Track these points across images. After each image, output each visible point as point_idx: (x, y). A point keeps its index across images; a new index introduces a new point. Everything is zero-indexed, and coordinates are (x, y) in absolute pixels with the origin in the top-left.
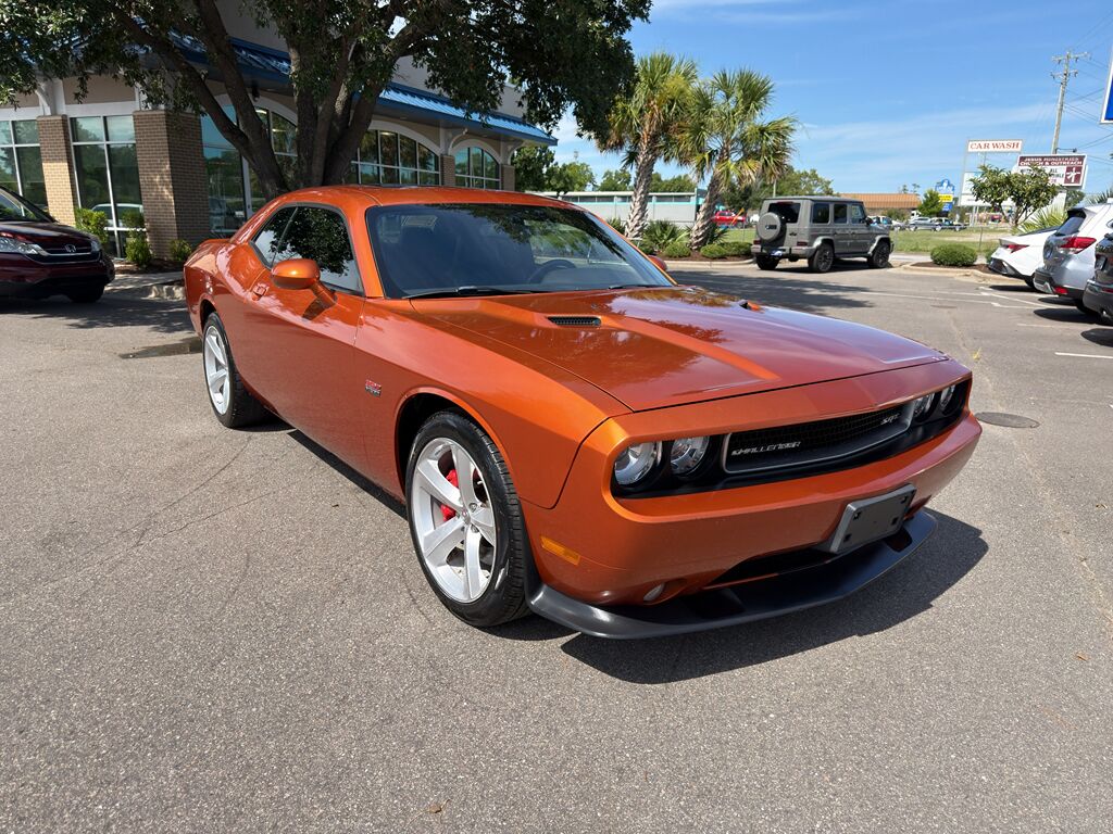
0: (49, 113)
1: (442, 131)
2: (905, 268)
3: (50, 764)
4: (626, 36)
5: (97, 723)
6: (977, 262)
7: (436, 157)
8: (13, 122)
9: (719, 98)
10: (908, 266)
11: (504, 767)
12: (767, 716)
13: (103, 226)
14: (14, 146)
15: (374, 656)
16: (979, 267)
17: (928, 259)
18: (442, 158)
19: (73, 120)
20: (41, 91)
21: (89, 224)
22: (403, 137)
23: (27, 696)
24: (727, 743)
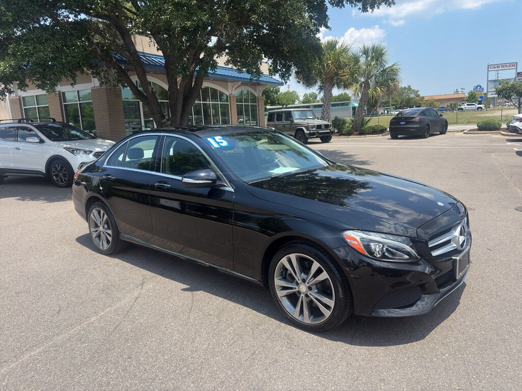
1: (229, 84)
2: (464, 133)
3: (141, 383)
4: (318, 35)
5: (154, 366)
6: (502, 127)
7: (227, 96)
8: (36, 96)
11: (332, 380)
12: (444, 355)
14: (36, 106)
15: (261, 334)
16: (504, 130)
17: (475, 127)
18: (230, 97)
19: (64, 93)
22: (211, 88)
23: (121, 356)
24: (429, 367)
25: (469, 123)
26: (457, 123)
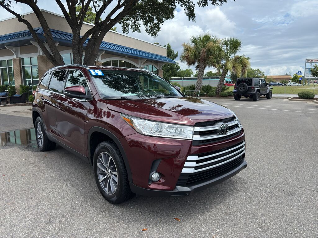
0: (16, 57)
1: (139, 60)
2: (289, 100)
6: (315, 97)
8: (7, 60)
9: (224, 47)
10: (290, 99)
13: (28, 90)
14: (7, 67)
16: (316, 99)
17: (297, 96)
19: (23, 59)
20: (14, 51)
21: (23, 89)
22: (126, 62)
25: (292, 93)
26: (285, 93)
